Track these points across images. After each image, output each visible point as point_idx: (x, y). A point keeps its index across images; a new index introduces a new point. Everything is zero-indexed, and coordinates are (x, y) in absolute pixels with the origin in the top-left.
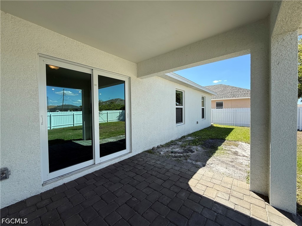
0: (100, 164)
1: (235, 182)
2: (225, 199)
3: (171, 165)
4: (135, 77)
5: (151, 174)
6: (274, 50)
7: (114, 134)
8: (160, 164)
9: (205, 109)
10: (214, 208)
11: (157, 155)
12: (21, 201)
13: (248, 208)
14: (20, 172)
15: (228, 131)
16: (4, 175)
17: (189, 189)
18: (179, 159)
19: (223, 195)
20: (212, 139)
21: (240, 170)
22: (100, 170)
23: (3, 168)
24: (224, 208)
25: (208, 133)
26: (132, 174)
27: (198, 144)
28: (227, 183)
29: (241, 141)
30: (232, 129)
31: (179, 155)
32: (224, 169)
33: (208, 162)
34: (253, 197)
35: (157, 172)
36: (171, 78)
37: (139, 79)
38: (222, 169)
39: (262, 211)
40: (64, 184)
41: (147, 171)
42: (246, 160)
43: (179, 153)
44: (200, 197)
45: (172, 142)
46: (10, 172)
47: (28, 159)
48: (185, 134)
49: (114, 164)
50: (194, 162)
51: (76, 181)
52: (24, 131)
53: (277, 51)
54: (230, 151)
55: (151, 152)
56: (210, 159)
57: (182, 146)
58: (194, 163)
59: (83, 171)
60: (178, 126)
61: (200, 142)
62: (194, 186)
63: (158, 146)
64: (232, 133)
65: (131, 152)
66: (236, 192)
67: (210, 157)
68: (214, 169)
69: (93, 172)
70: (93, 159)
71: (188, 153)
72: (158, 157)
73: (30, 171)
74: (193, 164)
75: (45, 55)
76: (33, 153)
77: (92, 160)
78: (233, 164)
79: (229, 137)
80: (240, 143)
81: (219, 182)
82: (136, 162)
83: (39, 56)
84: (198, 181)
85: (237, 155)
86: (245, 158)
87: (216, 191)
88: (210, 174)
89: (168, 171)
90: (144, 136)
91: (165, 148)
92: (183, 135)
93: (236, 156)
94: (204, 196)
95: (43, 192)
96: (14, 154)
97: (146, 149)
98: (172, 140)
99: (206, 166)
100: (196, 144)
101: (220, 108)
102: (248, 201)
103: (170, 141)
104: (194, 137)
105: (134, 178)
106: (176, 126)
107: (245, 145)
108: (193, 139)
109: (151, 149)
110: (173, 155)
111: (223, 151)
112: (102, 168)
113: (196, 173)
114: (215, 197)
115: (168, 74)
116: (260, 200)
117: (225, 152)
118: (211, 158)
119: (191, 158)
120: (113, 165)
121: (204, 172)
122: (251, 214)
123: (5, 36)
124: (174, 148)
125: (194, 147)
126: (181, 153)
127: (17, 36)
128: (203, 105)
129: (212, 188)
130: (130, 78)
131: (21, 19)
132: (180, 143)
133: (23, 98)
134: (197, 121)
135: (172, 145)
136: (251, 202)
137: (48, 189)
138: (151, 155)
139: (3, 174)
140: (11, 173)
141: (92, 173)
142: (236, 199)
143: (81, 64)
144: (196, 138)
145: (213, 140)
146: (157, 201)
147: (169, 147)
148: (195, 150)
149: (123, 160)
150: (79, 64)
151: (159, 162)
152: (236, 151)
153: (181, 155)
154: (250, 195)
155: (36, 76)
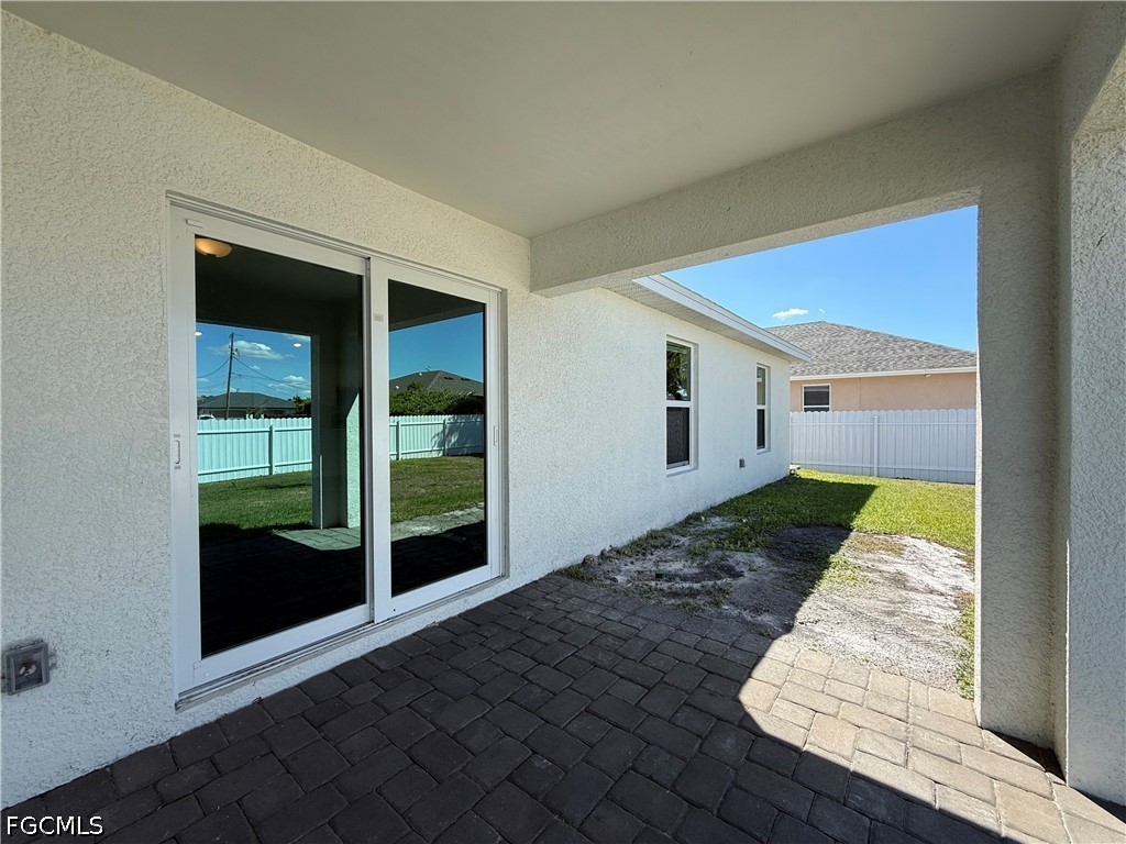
0: (392, 620)
1: (919, 692)
2: (893, 760)
3: (663, 628)
4: (525, 291)
5: (592, 660)
6: (1083, 189)
7: (430, 506)
8: (620, 622)
9: (769, 415)
10: (857, 799)
11: (603, 586)
12: (95, 771)
13: (988, 797)
14: (93, 657)
15: (857, 496)
16: (32, 670)
17: (746, 724)
18: (691, 601)
19: (882, 744)
20: (801, 526)
21: (927, 644)
22: (392, 645)
23: (26, 640)
24: (895, 797)
25: (782, 502)
26: (520, 663)
27: (752, 546)
28: (887, 697)
29: (912, 533)
30: (870, 489)
31: (686, 585)
32: (866, 641)
33: (801, 615)
34: (998, 754)
35: (615, 651)
36: (654, 293)
37: (535, 296)
38: (859, 642)
39: (1043, 807)
40: (260, 701)
41: (576, 649)
42: (942, 607)
43: (685, 579)
44: (794, 754)
45: (653, 535)
46: (54, 655)
47: (125, 606)
48: (699, 506)
49: (445, 621)
50: (747, 615)
51: (304, 688)
52: (112, 494)
53: (1095, 192)
54: (876, 570)
55: (579, 573)
56: (805, 605)
57: (692, 554)
58: (749, 618)
59: (331, 648)
60: (674, 478)
61: (760, 539)
62: (764, 708)
63: (602, 553)
64: (871, 502)
65: (504, 576)
66: (927, 733)
67: (805, 594)
68: (828, 641)
69: (366, 655)
70: (364, 602)
71: (718, 577)
72: (609, 595)
73: (131, 653)
74: (744, 621)
75: (194, 199)
76: (145, 581)
77: (363, 606)
78: (897, 621)
79: (865, 519)
80: (908, 540)
81: (855, 694)
82: (528, 614)
83: (172, 204)
84: (776, 690)
85: (905, 588)
86: (936, 597)
87: (851, 732)
88: (819, 662)
89: (654, 650)
90: (553, 515)
91: (629, 560)
92: (691, 512)
93: (903, 593)
94: (807, 752)
95: (179, 733)
96: (70, 586)
97: (561, 564)
98: (654, 528)
99: (795, 631)
100: (743, 544)
101: (819, 410)
102: (982, 770)
103: (645, 532)
104: (734, 517)
105: (530, 677)
106: (668, 476)
107: (926, 549)
108: (729, 525)
109: (580, 562)
110: (665, 586)
111: (849, 572)
112: (400, 637)
113: (763, 656)
114: (850, 751)
115: (644, 282)
116: (1024, 762)
117: (859, 574)
118: (811, 598)
119: (736, 597)
120: (445, 625)
121: (794, 652)
122: (1003, 820)
123: (43, 122)
124: (666, 561)
125: (740, 556)
126: (695, 579)
127: (91, 123)
128: (762, 399)
129: (835, 716)
130: (503, 295)
131: (108, 58)
132: (685, 540)
133: (109, 366)
134: (740, 457)
135: (656, 547)
136: (991, 775)
137: (199, 723)
138: (581, 585)
139: (27, 665)
140: (59, 662)
141: (363, 657)
142: (935, 762)
143: (328, 238)
144: (741, 521)
145: (807, 531)
146: (631, 768)
147: (644, 554)
148: (744, 569)
149: (478, 608)
150: (319, 235)
151: (614, 615)
152: (899, 573)
153: (696, 586)
154: (983, 743)
155: (158, 279)
